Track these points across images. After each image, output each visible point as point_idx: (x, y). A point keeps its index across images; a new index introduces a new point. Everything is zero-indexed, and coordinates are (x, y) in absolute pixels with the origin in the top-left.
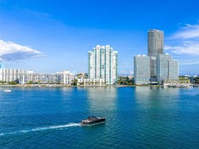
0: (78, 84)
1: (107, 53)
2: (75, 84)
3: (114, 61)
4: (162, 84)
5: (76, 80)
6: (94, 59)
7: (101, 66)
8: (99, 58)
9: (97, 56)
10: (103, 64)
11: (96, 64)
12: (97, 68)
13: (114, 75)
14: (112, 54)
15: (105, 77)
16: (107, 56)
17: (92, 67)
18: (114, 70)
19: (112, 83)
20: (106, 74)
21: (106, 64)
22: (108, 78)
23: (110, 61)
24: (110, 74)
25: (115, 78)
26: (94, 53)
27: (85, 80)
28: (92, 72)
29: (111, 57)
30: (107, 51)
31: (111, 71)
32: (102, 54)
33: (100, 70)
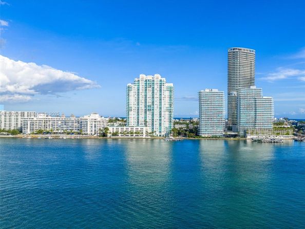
0: (109, 135)
1: (156, 87)
2: (104, 135)
3: (167, 100)
4: (245, 136)
5: (107, 129)
6: (136, 96)
7: (146, 106)
8: (143, 94)
9: (140, 91)
10: (150, 104)
11: (138, 104)
12: (140, 110)
13: (166, 121)
14: (164, 88)
15: (153, 125)
16: (155, 92)
17: (133, 108)
18: (166, 114)
19: (163, 134)
20: (155, 119)
21: (155, 104)
22: (158, 126)
23: (161, 99)
24: (160, 120)
25: (168, 126)
26: (136, 87)
27: (120, 128)
28: (133, 117)
29: (162, 93)
30: (155, 83)
31: (162, 115)
32: (148, 88)
33: (146, 113)
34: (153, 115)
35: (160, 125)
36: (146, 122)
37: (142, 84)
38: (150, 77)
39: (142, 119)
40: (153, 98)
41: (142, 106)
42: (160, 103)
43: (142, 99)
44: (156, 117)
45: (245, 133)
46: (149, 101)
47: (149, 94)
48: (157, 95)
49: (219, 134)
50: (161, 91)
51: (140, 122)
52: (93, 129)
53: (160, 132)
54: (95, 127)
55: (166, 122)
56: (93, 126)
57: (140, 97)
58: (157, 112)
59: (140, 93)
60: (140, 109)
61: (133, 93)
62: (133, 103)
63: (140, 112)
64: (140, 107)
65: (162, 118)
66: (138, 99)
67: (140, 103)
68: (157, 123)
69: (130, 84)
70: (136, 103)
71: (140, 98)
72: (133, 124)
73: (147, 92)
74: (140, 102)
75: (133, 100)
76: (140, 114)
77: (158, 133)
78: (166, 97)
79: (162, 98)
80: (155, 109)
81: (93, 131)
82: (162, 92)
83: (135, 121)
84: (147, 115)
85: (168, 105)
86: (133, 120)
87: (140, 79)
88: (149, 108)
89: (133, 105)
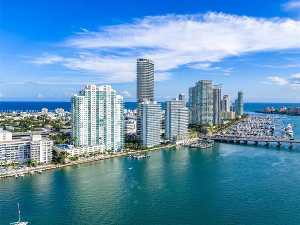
0: (67, 160)
1: (108, 99)
3: (119, 113)
4: (174, 143)
6: (87, 110)
7: (98, 121)
8: (95, 107)
9: (92, 104)
10: (102, 118)
11: (89, 119)
12: (91, 126)
13: (118, 135)
14: (116, 101)
15: (105, 141)
16: (107, 104)
17: (84, 124)
18: (118, 128)
19: (115, 149)
20: (107, 135)
21: (107, 118)
22: (110, 142)
23: (112, 113)
24: (113, 135)
25: (120, 140)
26: (87, 99)
27: (78, 150)
28: (83, 134)
30: (107, 95)
31: (114, 130)
32: (100, 101)
33: (98, 128)
34: (105, 130)
35: (112, 140)
36: (98, 138)
37: (93, 96)
38: (101, 89)
39: (93, 136)
40: (105, 111)
41: (94, 121)
42: (113, 116)
43: (93, 113)
44: (109, 132)
45: (175, 139)
46: (101, 114)
47: (101, 108)
48: (109, 109)
49: (158, 143)
50: (112, 104)
51: (92, 139)
52: (47, 155)
53: (113, 148)
55: (118, 137)
57: (91, 110)
58: (109, 127)
59: (91, 107)
60: (92, 124)
61: (83, 107)
62: (83, 118)
63: (91, 128)
64: (92, 122)
65: (115, 133)
67: (91, 118)
68: (109, 139)
70: (87, 117)
71: (91, 112)
72: (83, 142)
73: (99, 105)
74: (91, 116)
75: (84, 114)
76: (91, 130)
78: (118, 110)
79: (114, 112)
80: (107, 123)
82: (114, 104)
83: (86, 138)
84: (100, 131)
85: (120, 119)
86: (84, 138)
87: (91, 90)
88: (102, 123)
89: (83, 120)
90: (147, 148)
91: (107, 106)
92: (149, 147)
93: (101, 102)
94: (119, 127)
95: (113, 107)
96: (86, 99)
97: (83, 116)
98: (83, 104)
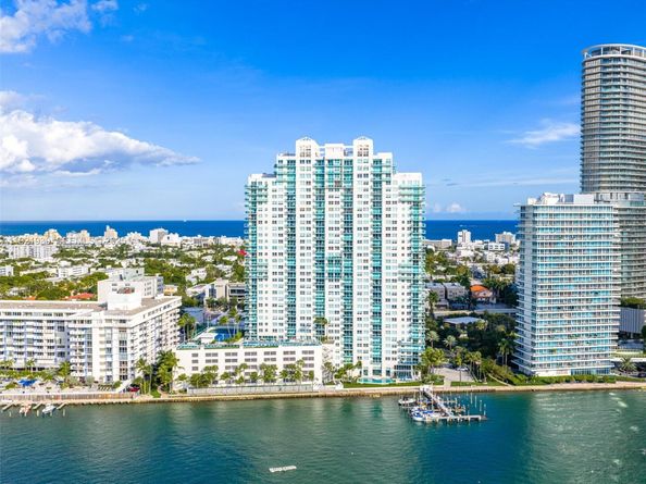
0: (177, 387)
1: (361, 187)
3: (403, 236)
5: (167, 360)
6: (283, 221)
7: (320, 262)
8: (311, 215)
9: (299, 203)
10: (335, 253)
11: (292, 255)
12: (298, 277)
13: (399, 317)
14: (390, 192)
15: (348, 333)
16: (356, 206)
17: (270, 270)
18: (399, 291)
19: (388, 365)
20: (355, 311)
21: (355, 251)
22: (367, 337)
23: (377, 235)
24: (377, 314)
25: (407, 336)
26: (282, 189)
27: (222, 353)
28: (270, 302)
29: (384, 213)
30: (356, 172)
31: (384, 297)
32: (327, 193)
33: (320, 287)
34: (348, 295)
35: (377, 332)
36: (321, 322)
37: (305, 176)
38: (334, 151)
39: (305, 311)
40: (348, 229)
41: (306, 261)
42: (377, 248)
43: (305, 235)
44: (362, 304)
46: (334, 241)
47: (334, 216)
48: (363, 220)
49: (595, 365)
50: (377, 203)
51: (298, 322)
52: (116, 358)
53: (377, 359)
54: (123, 350)
55: (399, 323)
56: (116, 346)
57: (298, 226)
58: (362, 282)
59: (298, 213)
60: (298, 270)
61: (270, 213)
62: (270, 251)
63: (298, 283)
64: (298, 265)
65: (385, 308)
66: (292, 234)
67: (298, 251)
68: (362, 327)
69: (257, 177)
70: (283, 248)
71: (298, 232)
72: (270, 327)
73: (327, 206)
74: (298, 245)
75: (270, 238)
76: (298, 290)
77: (367, 364)
78: (399, 225)
79: (384, 232)
80: (356, 271)
81: (116, 366)
82: (384, 206)
83: (279, 315)
84: (327, 297)
85: (407, 258)
86: (271, 315)
87: (297, 158)
88: (335, 269)
89: (270, 257)
90: (530, 378)
91: (355, 213)
92: (541, 373)
93: (334, 197)
94: (403, 288)
95: (378, 216)
96: (278, 186)
97: (270, 245)
98: (270, 206)
